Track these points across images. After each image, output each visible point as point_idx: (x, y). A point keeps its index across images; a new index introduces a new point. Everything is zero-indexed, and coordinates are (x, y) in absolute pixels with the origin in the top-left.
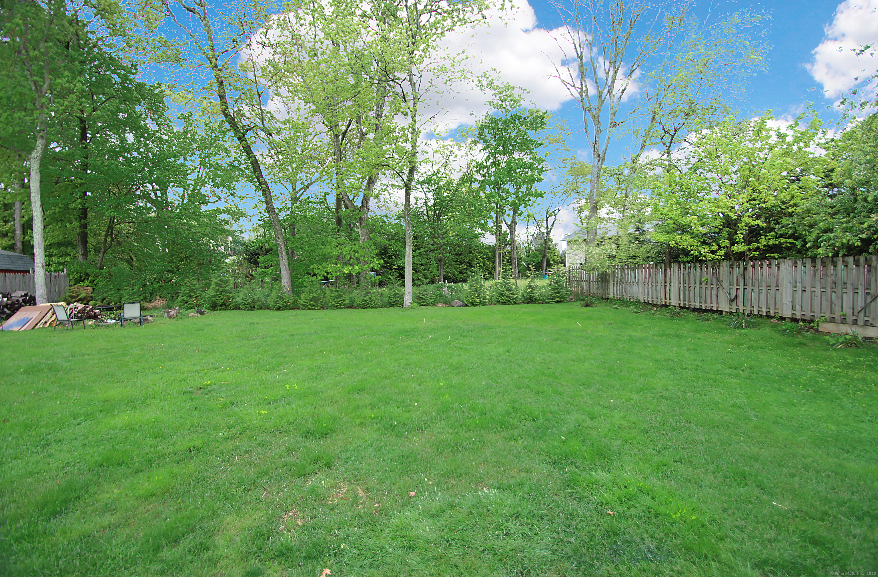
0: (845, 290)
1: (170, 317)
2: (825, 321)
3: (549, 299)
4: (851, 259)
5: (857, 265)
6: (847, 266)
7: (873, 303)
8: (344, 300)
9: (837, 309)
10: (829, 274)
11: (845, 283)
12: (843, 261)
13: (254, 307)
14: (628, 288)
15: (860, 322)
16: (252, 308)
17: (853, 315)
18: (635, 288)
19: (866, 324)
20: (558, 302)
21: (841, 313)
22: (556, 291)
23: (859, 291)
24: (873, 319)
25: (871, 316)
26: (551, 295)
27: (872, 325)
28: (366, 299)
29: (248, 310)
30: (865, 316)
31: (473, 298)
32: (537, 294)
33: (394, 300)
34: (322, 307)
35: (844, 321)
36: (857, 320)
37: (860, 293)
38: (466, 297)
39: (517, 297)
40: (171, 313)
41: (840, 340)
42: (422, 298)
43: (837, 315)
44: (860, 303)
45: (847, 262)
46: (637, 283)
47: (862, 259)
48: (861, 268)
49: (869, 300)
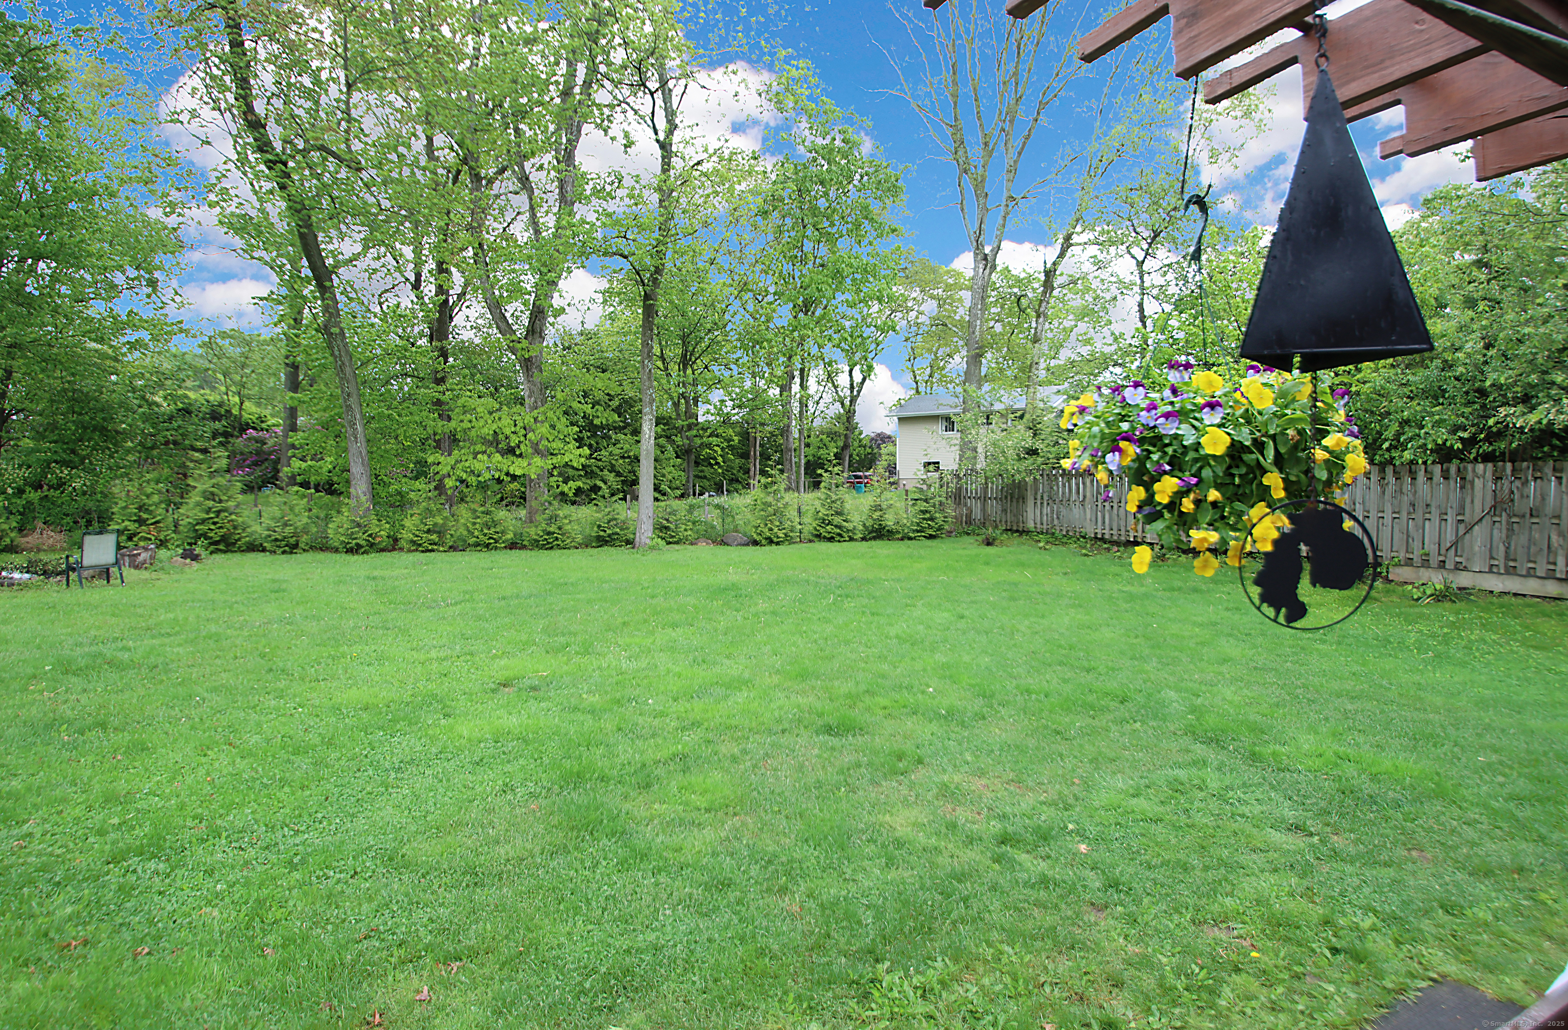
0: (1427, 516)
1: (137, 567)
2: (1398, 565)
3: (914, 531)
4: (1437, 469)
5: (1446, 478)
6: (1431, 479)
7: (1467, 535)
8: (503, 532)
9: (1416, 545)
10: (1404, 490)
11: (1427, 505)
12: (1426, 471)
13: (296, 546)
14: (1064, 511)
15: (1450, 565)
16: (293, 548)
17: (1439, 554)
18: (1076, 511)
19: (1458, 567)
20: (931, 537)
21: (1422, 552)
22: (928, 516)
23: (1449, 518)
24: (1468, 559)
25: (1465, 555)
26: (918, 524)
27: (1465, 569)
28: (552, 529)
29: (284, 552)
30: (1456, 555)
31: (771, 529)
32: (890, 521)
33: (609, 532)
34: (451, 547)
35: (1425, 563)
36: (1444, 562)
37: (1449, 521)
38: (757, 527)
39: (854, 528)
40: (141, 558)
41: (1428, 592)
42: (667, 528)
43: (1416, 556)
44: (1450, 537)
45: (1431, 473)
46: (1083, 503)
47: (1453, 469)
48: (1452, 482)
49: (1461, 533)
